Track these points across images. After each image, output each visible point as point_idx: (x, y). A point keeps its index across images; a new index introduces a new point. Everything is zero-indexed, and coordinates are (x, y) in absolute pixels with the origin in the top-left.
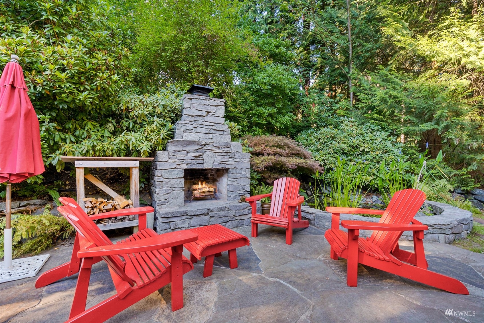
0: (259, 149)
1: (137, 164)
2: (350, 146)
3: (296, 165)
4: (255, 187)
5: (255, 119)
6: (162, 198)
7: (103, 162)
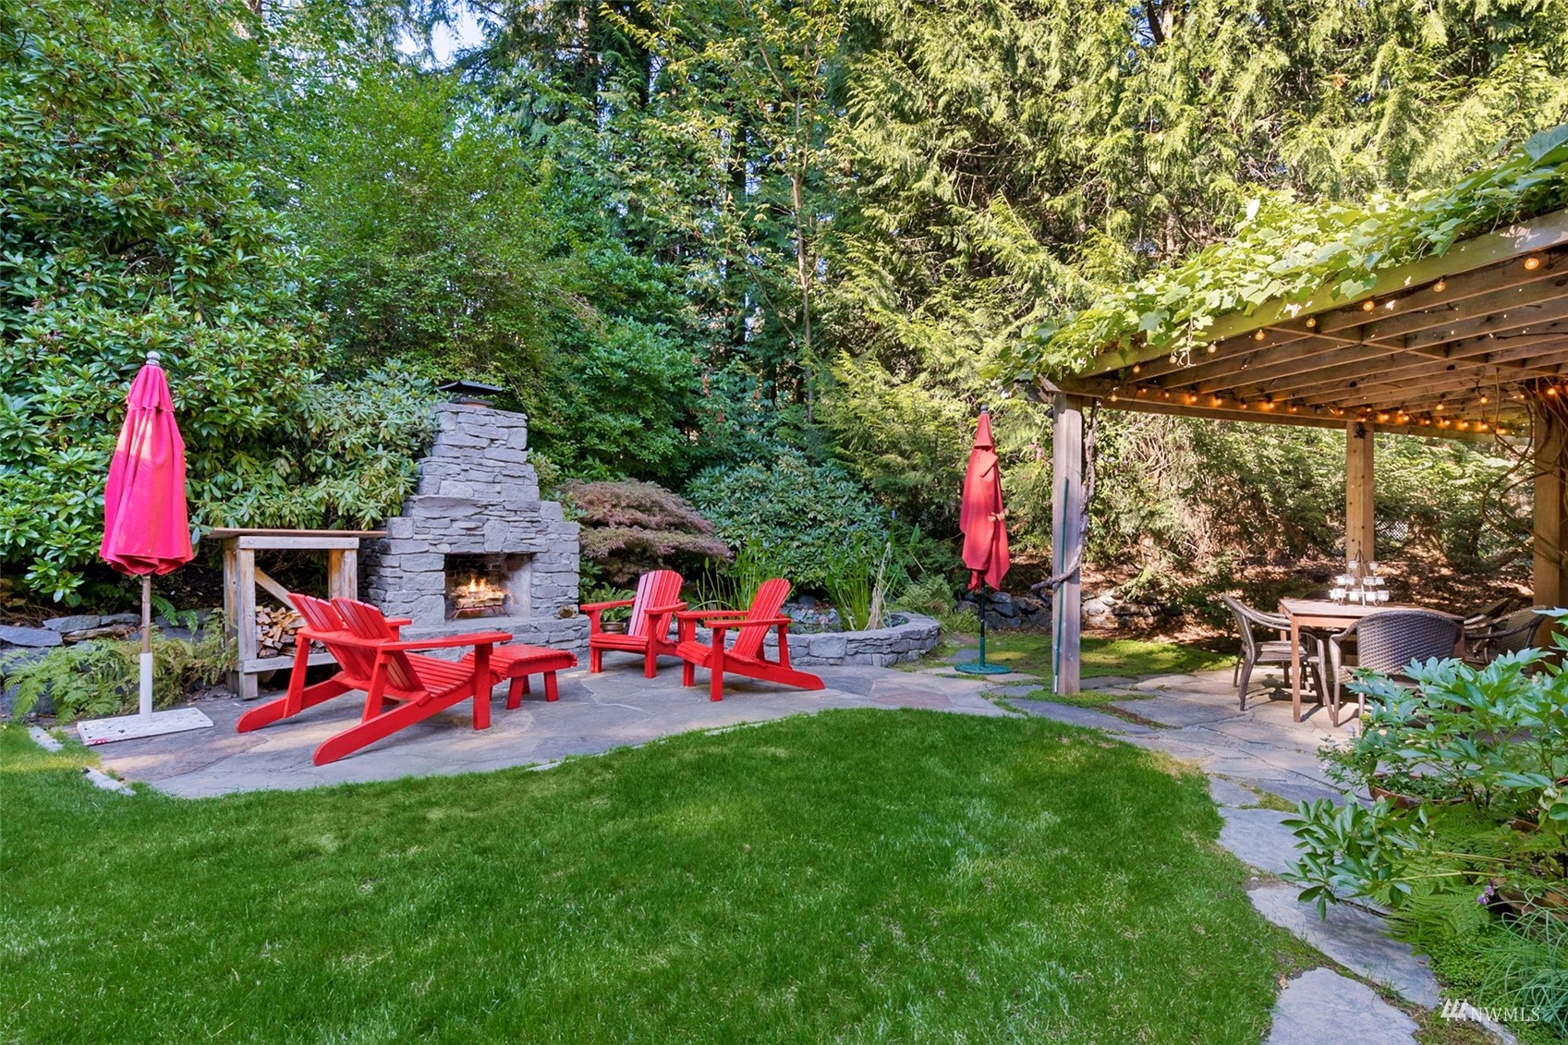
0: (598, 514)
1: (355, 542)
2: (790, 509)
3: (674, 548)
4: (589, 594)
5: (592, 440)
6: (399, 610)
7: (292, 539)
